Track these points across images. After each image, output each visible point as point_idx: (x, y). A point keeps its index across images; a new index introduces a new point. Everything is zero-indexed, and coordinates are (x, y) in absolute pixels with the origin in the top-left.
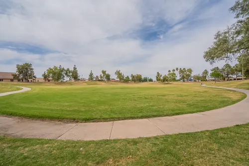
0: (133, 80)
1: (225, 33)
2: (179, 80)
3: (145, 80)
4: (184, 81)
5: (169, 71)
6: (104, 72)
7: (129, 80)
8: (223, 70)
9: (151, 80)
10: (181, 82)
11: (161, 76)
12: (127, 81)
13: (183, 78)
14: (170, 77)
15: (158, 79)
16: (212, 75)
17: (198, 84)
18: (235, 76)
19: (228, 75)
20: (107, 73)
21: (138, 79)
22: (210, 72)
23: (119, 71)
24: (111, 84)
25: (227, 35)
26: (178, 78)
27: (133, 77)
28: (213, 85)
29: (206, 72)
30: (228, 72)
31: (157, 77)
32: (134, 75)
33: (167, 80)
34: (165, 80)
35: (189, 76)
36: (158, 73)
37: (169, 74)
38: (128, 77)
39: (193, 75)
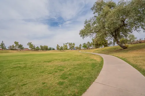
0: (41, 49)
1: (89, 21)
2: (69, 49)
3: (50, 49)
4: (71, 50)
5: (64, 44)
6: (16, 43)
7: (39, 49)
8: (87, 44)
9: (54, 49)
10: (70, 50)
11: (59, 47)
12: (37, 49)
13: (71, 48)
14: (64, 47)
15: (58, 49)
16: (83, 47)
17: (77, 51)
18: (91, 47)
19: (89, 47)
20: (19, 44)
21: (45, 49)
22: (82, 45)
23: (31, 43)
24: (24, 52)
25: (90, 22)
26: (69, 48)
27: (42, 47)
28: (84, 51)
29: (81, 45)
30: (89, 45)
31: (57, 48)
32: (42, 46)
33: (63, 49)
34: (61, 49)
35: (73, 47)
36: (58, 45)
37: (64, 46)
38: (38, 47)
39: (75, 46)
